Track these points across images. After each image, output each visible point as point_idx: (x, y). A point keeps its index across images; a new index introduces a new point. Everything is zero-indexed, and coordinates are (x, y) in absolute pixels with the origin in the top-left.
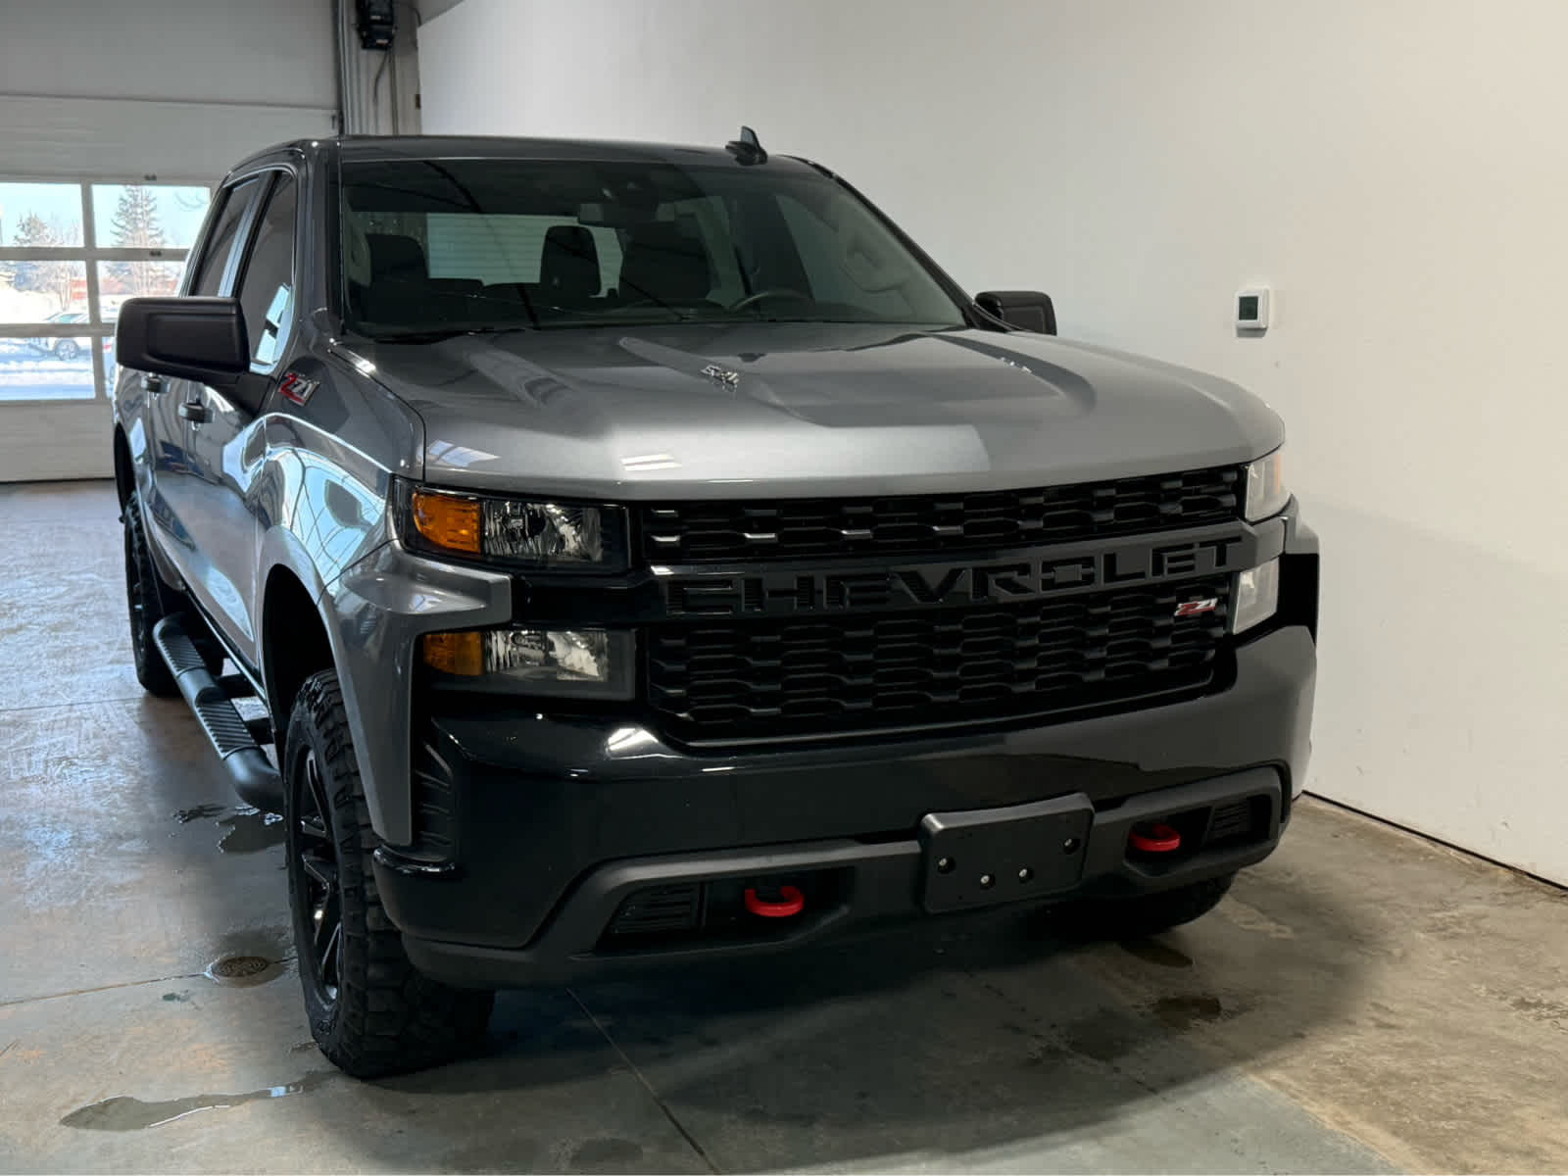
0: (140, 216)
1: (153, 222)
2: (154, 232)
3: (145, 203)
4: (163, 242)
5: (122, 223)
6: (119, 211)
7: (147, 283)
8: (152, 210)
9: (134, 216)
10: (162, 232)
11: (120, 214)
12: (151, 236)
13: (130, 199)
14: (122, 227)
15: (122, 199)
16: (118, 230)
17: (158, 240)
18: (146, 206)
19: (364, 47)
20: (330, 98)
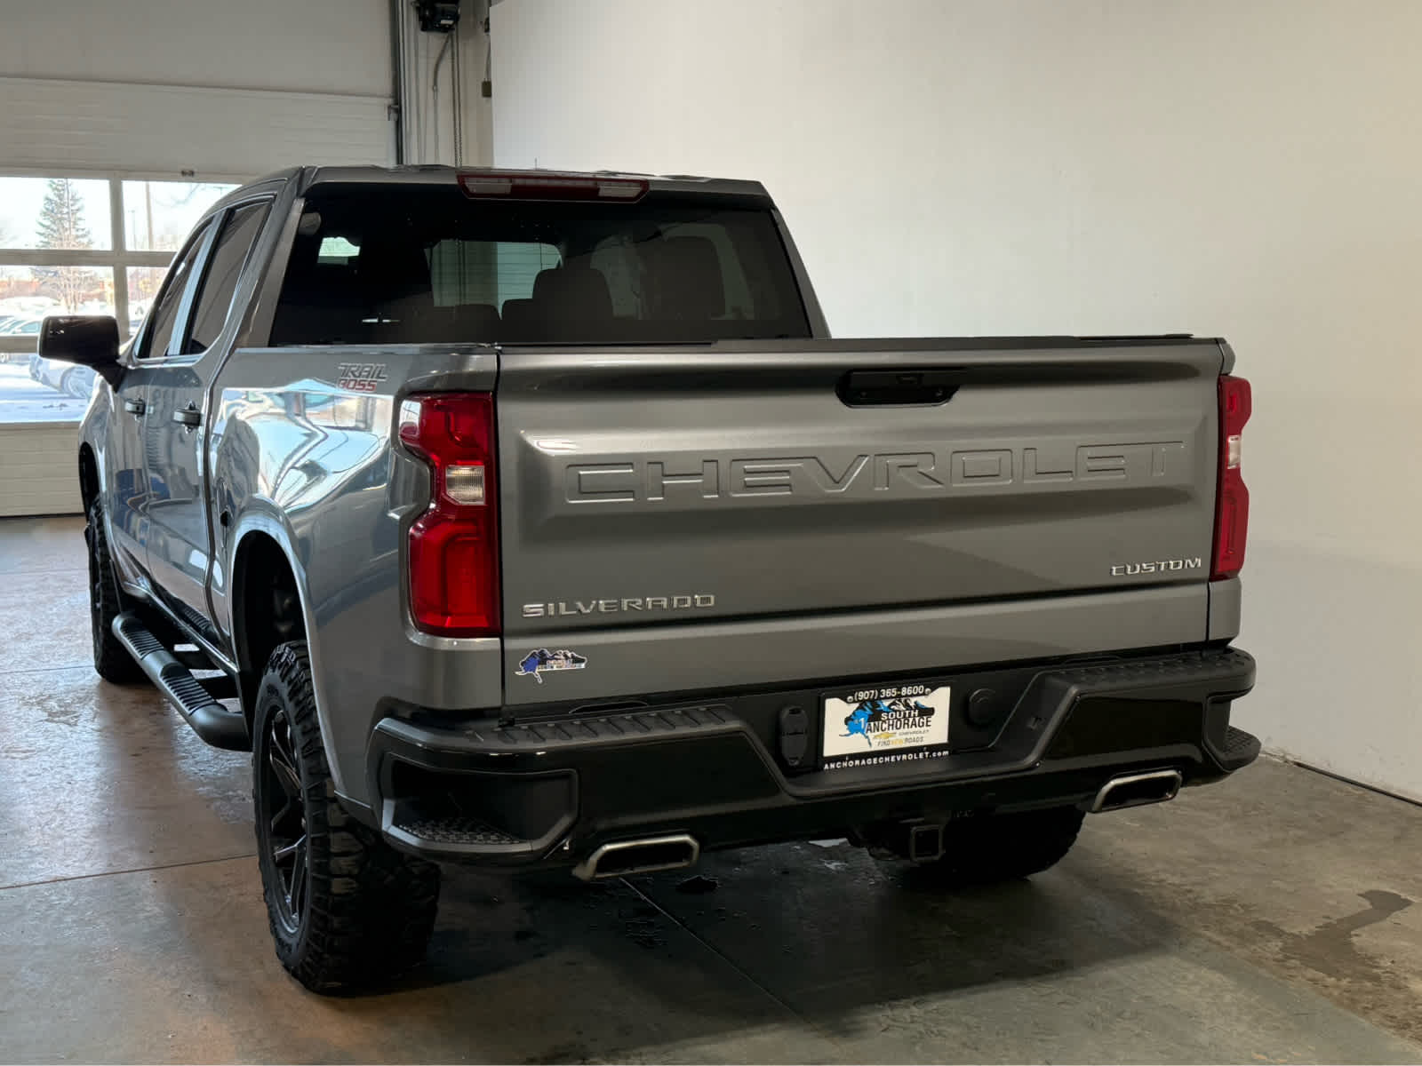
0: (66, 216)
1: (79, 222)
2: (80, 233)
3: (71, 202)
4: (90, 242)
5: (47, 223)
6: (45, 210)
7: (74, 286)
8: (78, 210)
9: (59, 216)
10: (89, 232)
11: (45, 214)
12: (77, 237)
13: (56, 199)
14: (48, 227)
15: (47, 199)
16: (42, 230)
17: (85, 240)
18: (72, 205)
19: (424, 28)
20: (386, 85)
